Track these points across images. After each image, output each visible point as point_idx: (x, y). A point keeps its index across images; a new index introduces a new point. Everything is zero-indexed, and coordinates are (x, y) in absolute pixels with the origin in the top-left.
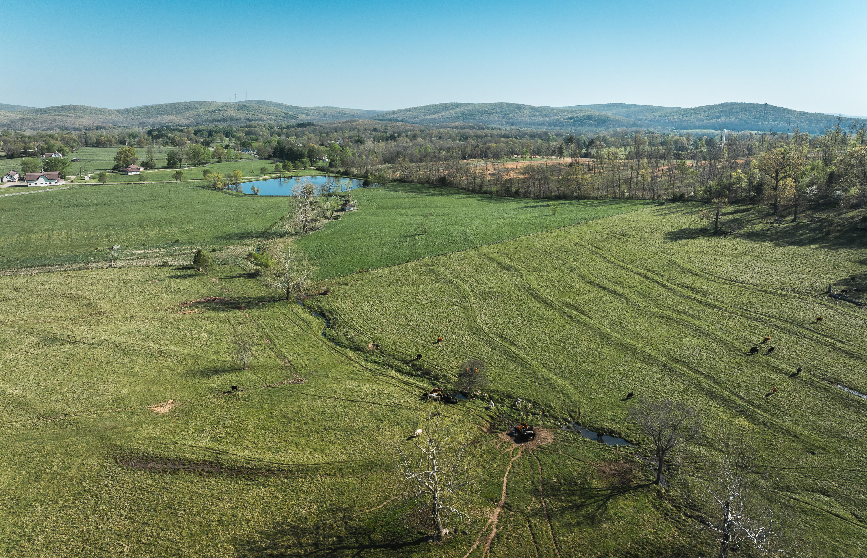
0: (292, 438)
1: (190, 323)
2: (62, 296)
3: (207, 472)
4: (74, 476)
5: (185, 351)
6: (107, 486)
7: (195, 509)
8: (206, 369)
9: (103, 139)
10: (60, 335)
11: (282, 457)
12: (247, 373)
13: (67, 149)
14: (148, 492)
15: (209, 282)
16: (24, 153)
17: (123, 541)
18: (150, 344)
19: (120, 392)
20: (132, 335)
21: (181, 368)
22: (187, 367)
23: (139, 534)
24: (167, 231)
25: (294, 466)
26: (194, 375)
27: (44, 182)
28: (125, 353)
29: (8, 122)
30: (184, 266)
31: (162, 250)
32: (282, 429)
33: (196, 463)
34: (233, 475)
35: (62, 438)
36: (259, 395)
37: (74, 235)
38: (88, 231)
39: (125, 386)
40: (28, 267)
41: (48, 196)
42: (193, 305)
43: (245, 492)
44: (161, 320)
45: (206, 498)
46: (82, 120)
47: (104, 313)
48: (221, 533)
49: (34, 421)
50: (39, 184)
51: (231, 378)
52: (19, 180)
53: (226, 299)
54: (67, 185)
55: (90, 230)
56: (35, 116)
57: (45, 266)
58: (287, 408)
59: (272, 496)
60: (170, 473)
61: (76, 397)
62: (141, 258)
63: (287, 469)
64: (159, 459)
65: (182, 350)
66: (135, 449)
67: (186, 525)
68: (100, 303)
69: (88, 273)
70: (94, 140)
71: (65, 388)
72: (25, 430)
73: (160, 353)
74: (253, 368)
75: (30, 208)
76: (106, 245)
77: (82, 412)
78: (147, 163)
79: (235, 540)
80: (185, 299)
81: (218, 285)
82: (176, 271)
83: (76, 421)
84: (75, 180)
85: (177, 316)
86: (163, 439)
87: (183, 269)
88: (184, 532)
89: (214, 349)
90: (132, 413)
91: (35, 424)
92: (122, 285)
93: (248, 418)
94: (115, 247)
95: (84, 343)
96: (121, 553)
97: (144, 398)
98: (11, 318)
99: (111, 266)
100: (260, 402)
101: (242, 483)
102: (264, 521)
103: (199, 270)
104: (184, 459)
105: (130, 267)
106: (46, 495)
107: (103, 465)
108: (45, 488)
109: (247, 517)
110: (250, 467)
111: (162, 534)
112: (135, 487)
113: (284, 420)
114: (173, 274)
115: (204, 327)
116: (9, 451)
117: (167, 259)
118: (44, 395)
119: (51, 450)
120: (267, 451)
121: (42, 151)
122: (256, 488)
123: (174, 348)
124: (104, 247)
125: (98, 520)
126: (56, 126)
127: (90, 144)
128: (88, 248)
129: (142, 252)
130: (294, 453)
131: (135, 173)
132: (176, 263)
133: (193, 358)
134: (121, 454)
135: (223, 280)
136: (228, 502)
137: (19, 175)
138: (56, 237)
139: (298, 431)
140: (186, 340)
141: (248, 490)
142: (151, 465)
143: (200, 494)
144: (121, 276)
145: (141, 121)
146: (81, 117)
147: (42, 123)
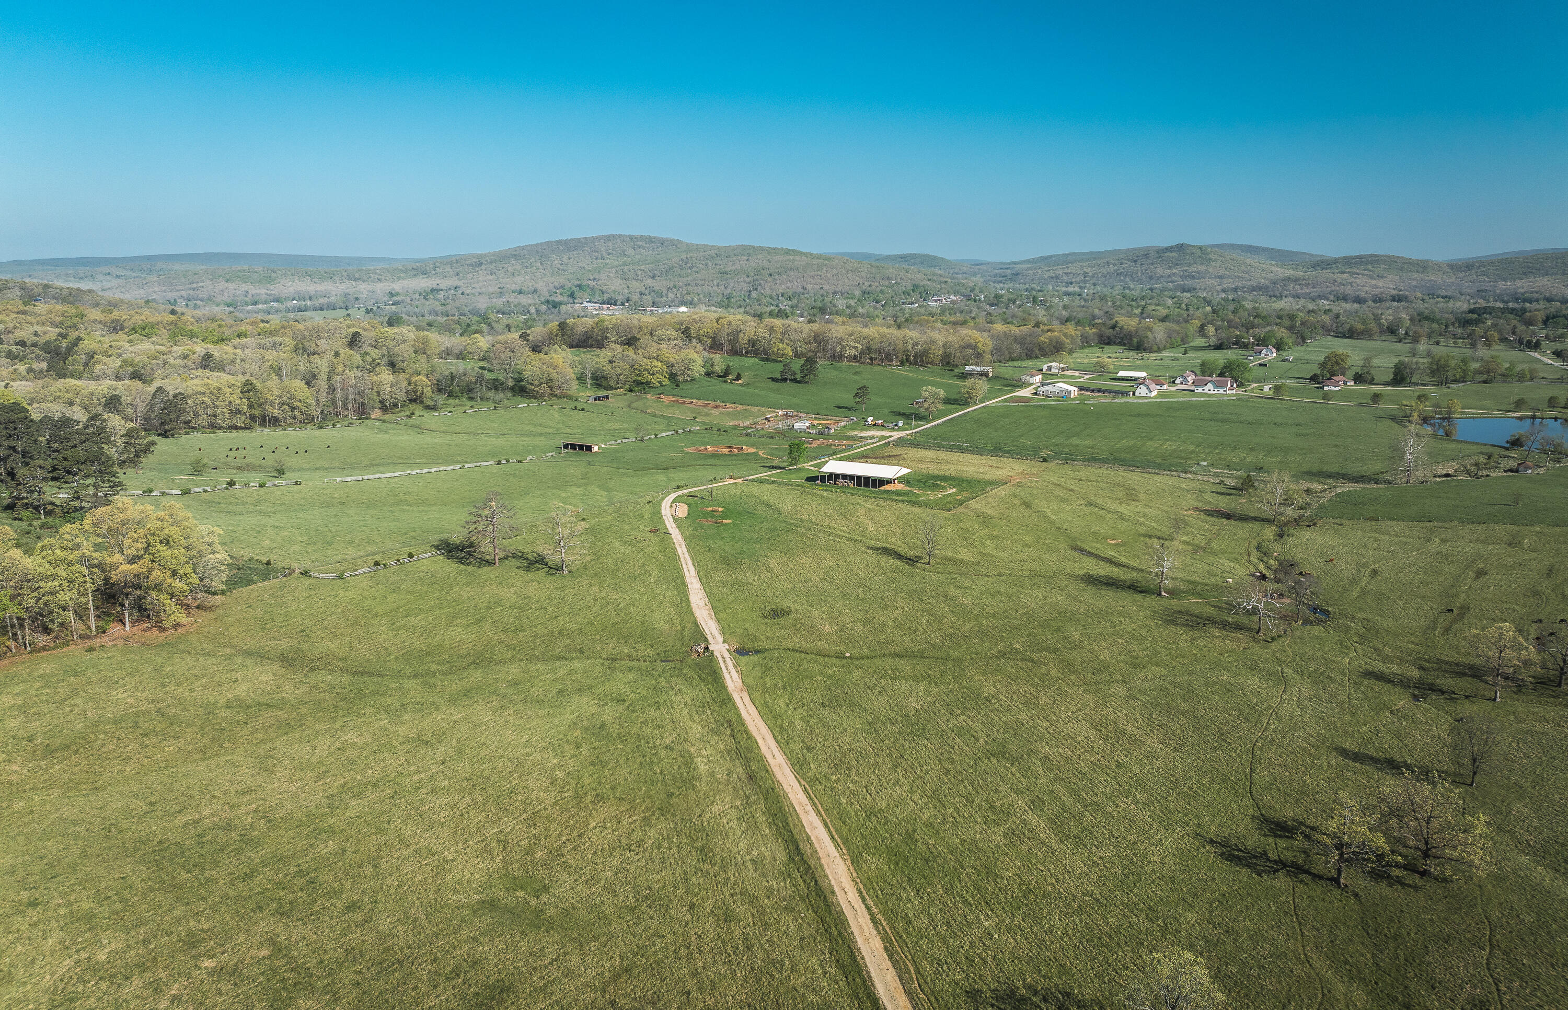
9: (1359, 327)
13: (1294, 341)
15: (1237, 501)
16: (1236, 343)
18: (1141, 520)
20: (1137, 514)
27: (1212, 388)
28: (1122, 520)
29: (1267, 283)
31: (1238, 473)
39: (1105, 530)
41: (1209, 406)
44: (1166, 512)
46: (1380, 283)
49: (1052, 528)
50: (1207, 391)
52: (1191, 383)
53: (1229, 512)
54: (1237, 395)
61: (1077, 526)
69: (1157, 477)
70: (1357, 324)
71: (1076, 523)
73: (1140, 524)
82: (1225, 489)
84: (1252, 389)
87: (1232, 489)
94: (1202, 463)
95: (1108, 511)
98: (1080, 490)
105: (1194, 480)
118: (1064, 522)
123: (1153, 524)
126: (1330, 293)
135: (1250, 502)
137: (1194, 377)
146: (1380, 277)
147: (1314, 287)
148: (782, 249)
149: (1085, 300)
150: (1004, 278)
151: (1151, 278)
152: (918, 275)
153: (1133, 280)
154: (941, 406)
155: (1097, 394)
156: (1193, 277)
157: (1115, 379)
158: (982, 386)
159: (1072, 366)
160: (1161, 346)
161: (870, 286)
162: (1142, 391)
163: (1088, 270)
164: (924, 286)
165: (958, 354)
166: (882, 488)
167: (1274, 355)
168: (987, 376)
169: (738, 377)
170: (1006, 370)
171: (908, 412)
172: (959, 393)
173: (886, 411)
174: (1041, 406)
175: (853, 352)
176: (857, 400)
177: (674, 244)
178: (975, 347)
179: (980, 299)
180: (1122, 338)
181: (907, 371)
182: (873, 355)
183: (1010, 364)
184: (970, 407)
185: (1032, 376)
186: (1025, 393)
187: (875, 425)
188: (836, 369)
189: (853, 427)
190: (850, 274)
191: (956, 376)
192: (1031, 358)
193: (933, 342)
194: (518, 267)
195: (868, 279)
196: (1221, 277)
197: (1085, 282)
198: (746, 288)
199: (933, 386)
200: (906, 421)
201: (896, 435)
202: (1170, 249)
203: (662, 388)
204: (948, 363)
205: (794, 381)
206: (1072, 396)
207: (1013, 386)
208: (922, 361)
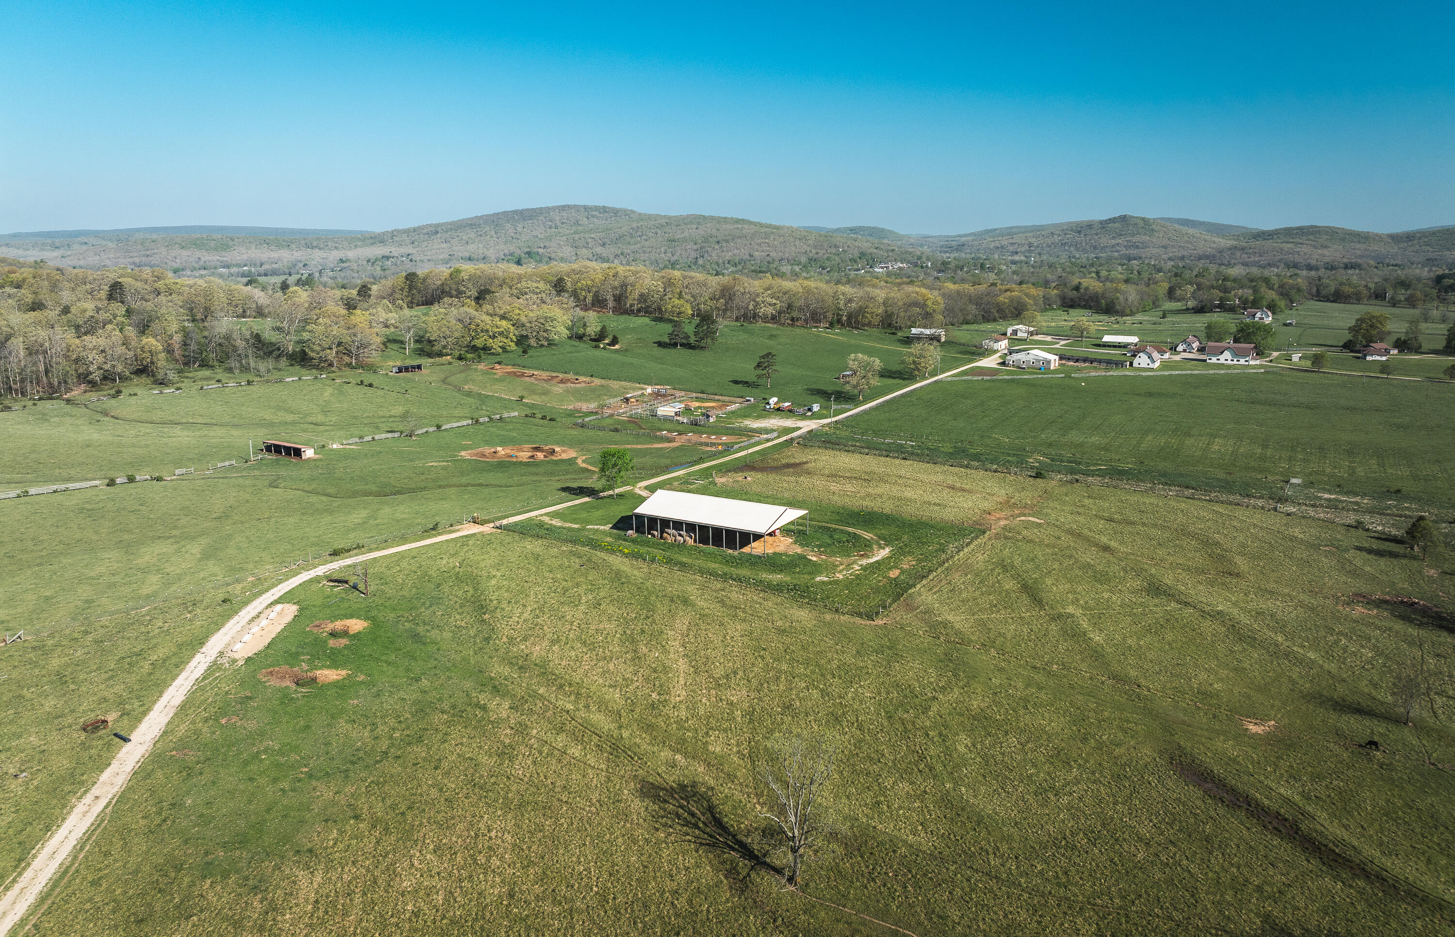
0: (1426, 848)
1: (1354, 628)
2: (1193, 535)
3: (1275, 828)
4: (1121, 756)
5: (1326, 665)
6: (1149, 783)
7: (1235, 859)
8: (1344, 700)
9: (1347, 289)
10: (1170, 588)
11: (1393, 863)
12: (1406, 730)
13: (1282, 304)
14: (1191, 812)
15: (1420, 572)
16: (1219, 306)
17: (1141, 846)
18: (1280, 639)
19: (1211, 685)
20: (1260, 618)
21: (1308, 685)
22: (1318, 688)
23: (1160, 849)
24: (1390, 471)
25: (1404, 884)
26: (1323, 702)
27: (1230, 357)
28: (1240, 639)
29: (1214, 252)
30: (1390, 535)
31: (1366, 501)
32: (1418, 830)
33: (1266, 811)
34: (1307, 849)
35: (1124, 710)
36: (1407, 768)
37: (1242, 450)
38: (1265, 447)
39: (1222, 680)
40: (1166, 484)
41: (1228, 381)
42: (1374, 601)
43: (1311, 875)
44: (1312, 609)
45: (1257, 854)
46: (1326, 252)
47: (1238, 575)
48: (1254, 900)
49: (1104, 679)
50: (1222, 361)
51: (1378, 729)
52: (1198, 350)
53: (1436, 609)
54: (1261, 366)
55: (1267, 447)
56: (1253, 243)
57: (1187, 487)
58: (1445, 806)
59: (1348, 900)
60: (1227, 805)
61: (1157, 669)
62: (1326, 507)
63: (1391, 882)
64: (1221, 784)
65: (1321, 662)
66: (1198, 759)
67: (1217, 868)
68: (1238, 560)
69: (1240, 513)
70: (1332, 289)
71: (1151, 655)
72: (1091, 684)
73: (1287, 655)
74: (1421, 728)
75: (1198, 397)
76: (1282, 474)
77: (1157, 690)
78: (1405, 342)
79: (1267, 918)
80: (1365, 588)
81: (1434, 582)
82: (1372, 540)
83: (1146, 698)
84: (1277, 358)
85: (1339, 611)
86: (1238, 763)
87: (1386, 540)
88: (1210, 875)
89: (1372, 678)
90: (1214, 717)
91: (1103, 683)
92: (1280, 541)
93: (1372, 792)
94: (1294, 481)
95: (1195, 607)
96: (1134, 855)
97: (1238, 704)
98: (1123, 549)
99: (1275, 509)
100: (1403, 779)
101: (1314, 864)
102: (1318, 921)
103: (1412, 548)
104: (1252, 799)
105: (1304, 517)
106: (1087, 761)
107: (1155, 760)
108: (1088, 754)
109: (1297, 904)
110: (1337, 851)
111: (1185, 862)
112: (1179, 799)
113: (1429, 820)
114: (1366, 545)
115: (1373, 641)
116: (1069, 699)
117: (1367, 518)
118: (1124, 654)
119: (1108, 718)
120: (1374, 846)
121: (1245, 304)
122: (1330, 879)
123: (1312, 655)
124: (1278, 477)
125: (1126, 812)
126: (1280, 261)
127: (1324, 297)
128: (1253, 474)
129: (1333, 497)
130: (1417, 869)
131: (1378, 358)
132: (1380, 528)
133: (1332, 678)
134: (1180, 756)
135: (1448, 576)
136: (1283, 874)
137: (1200, 343)
138: (1216, 448)
139: (1443, 845)
140: (1336, 650)
141: (1317, 876)
142: (1210, 785)
143: (1251, 846)
144: (1283, 528)
145: (1431, 255)
146: (1324, 247)
147: (1261, 256)
148: (732, 218)
149: (1033, 267)
150: (950, 248)
151: (1095, 248)
152: (865, 245)
153: (1077, 250)
154: (875, 382)
155: (1083, 365)
156: (1137, 247)
157: (1099, 345)
158: (934, 354)
159: (1045, 330)
160: (1134, 310)
161: (817, 253)
162: (1142, 361)
163: (1033, 240)
164: (871, 254)
165: (902, 314)
166: (746, 550)
167: (1270, 319)
168: (939, 341)
169: (614, 341)
170: (963, 334)
171: (830, 389)
172: (903, 362)
173: (800, 388)
174: (1013, 381)
175: (770, 310)
176: (760, 372)
177: (627, 213)
178: (923, 306)
179: (927, 266)
180: (1087, 301)
181: (837, 334)
182: (795, 314)
183: (965, 327)
184: (917, 382)
185: (997, 341)
186: (990, 362)
187: (778, 409)
188: (747, 331)
189: (745, 414)
190: (797, 242)
191: (899, 340)
192: (988, 321)
193: (872, 299)
194: (472, 235)
195: (815, 247)
196: (1164, 247)
197: (1030, 251)
198: (693, 255)
199: (862, 353)
200: (825, 404)
201: (807, 426)
202: (1112, 220)
203: (503, 356)
204: (890, 325)
205: (688, 346)
206: (1052, 367)
207: (973, 353)
208: (857, 322)
